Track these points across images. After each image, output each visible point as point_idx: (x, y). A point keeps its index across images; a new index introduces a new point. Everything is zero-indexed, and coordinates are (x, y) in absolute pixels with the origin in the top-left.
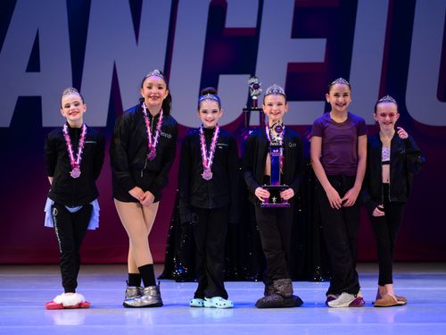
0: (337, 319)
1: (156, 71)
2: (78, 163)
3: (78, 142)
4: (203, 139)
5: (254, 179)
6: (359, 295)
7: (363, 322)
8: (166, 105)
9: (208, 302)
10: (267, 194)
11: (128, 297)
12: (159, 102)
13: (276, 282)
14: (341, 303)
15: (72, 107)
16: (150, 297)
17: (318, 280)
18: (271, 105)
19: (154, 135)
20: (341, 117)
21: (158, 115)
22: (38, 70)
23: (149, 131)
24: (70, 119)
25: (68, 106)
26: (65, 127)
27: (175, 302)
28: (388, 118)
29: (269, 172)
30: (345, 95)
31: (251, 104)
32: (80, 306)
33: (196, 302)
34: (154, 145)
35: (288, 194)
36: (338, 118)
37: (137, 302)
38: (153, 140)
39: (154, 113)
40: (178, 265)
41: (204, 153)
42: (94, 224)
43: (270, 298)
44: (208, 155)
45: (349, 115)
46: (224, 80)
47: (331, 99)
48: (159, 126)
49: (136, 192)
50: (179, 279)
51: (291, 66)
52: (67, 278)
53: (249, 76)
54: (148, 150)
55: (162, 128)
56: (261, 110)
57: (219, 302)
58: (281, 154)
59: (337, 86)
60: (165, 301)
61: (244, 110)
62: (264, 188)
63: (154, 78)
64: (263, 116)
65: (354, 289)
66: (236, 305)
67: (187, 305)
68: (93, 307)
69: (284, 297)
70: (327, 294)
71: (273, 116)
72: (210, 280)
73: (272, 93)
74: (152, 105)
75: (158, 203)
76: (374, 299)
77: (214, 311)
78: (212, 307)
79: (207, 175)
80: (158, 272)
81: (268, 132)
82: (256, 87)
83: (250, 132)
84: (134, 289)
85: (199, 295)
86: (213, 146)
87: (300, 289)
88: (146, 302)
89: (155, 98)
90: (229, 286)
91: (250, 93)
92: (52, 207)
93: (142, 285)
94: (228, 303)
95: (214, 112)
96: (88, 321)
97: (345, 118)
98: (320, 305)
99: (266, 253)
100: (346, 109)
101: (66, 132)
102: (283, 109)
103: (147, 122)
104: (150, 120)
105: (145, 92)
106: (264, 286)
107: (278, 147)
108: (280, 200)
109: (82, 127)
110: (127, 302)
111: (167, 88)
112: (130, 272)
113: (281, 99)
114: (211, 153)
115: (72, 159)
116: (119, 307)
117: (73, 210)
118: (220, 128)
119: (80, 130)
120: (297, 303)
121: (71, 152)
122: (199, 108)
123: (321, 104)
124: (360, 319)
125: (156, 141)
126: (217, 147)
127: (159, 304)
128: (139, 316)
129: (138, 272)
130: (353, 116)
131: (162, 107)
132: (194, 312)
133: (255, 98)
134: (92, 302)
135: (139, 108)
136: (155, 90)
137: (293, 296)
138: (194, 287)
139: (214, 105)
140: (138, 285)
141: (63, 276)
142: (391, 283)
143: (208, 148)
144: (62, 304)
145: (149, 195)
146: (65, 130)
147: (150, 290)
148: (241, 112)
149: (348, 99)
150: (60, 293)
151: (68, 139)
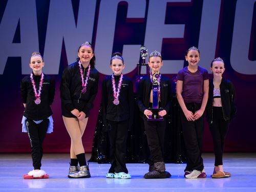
0: (191, 185)
1: (87, 43)
2: (39, 95)
3: (39, 83)
4: (114, 82)
5: (144, 105)
6: (203, 171)
7: (205, 187)
8: (92, 62)
9: (116, 175)
10: (151, 113)
11: (70, 172)
12: (88, 60)
13: (155, 164)
14: (193, 176)
15: (36, 63)
16: (83, 172)
17: (180, 163)
18: (153, 62)
19: (85, 79)
20: (194, 69)
21: (88, 68)
22: (19, 41)
23: (82, 76)
24: (35, 70)
25: (34, 63)
26: (32, 75)
27: (97, 175)
28: (219, 69)
29: (152, 101)
30: (196, 56)
31: (142, 61)
32: (43, 177)
33: (109, 175)
34: (85, 85)
35: (163, 113)
36: (192, 70)
37: (76, 175)
38: (85, 82)
39: (85, 67)
40: (99, 154)
41: (115, 89)
42: (50, 130)
43: (152, 173)
44: (117, 91)
45: (199, 68)
46: (126, 48)
47: (188, 59)
48: (88, 74)
49: (75, 112)
50: (100, 162)
51: (164, 40)
52: (35, 162)
53: (140, 46)
54: (82, 88)
55: (90, 75)
56: (147, 65)
57: (123, 175)
58: (159, 90)
59: (192, 51)
60: (92, 174)
61: (138, 65)
62: (149, 110)
63: (86, 47)
64: (148, 68)
65: (201, 168)
66: (133, 177)
67: (105, 177)
68: (50, 178)
69: (160, 172)
70: (185, 171)
71: (154, 69)
72: (118, 163)
73: (154, 56)
74: (84, 62)
75: (87, 118)
76: (212, 174)
77: (120, 180)
78: (119, 178)
79: (116, 102)
80: (88, 158)
81: (151, 77)
82: (145, 52)
83: (141, 78)
84: (74, 167)
85: (111, 171)
86: (120, 85)
87: (170, 168)
88: (81, 175)
89: (86, 58)
90: (129, 166)
91: (141, 55)
92: (26, 121)
93: (79, 165)
94: (128, 175)
95: (120, 65)
96: (47, 186)
97: (196, 70)
98: (181, 177)
99: (150, 147)
100: (197, 64)
101: (32, 78)
102: (160, 64)
103: (81, 71)
104: (83, 71)
105: (80, 55)
106: (149, 166)
107: (157, 86)
108: (158, 116)
109: (41, 75)
110: (71, 175)
111: (93, 53)
112: (71, 158)
113: (159, 59)
114: (119, 89)
115: (36, 93)
116: (65, 177)
117: (37, 122)
118: (123, 76)
119: (40, 77)
120: (168, 176)
121: (35, 89)
122: (111, 63)
123: (182, 62)
124: (203, 185)
125: (86, 83)
126: (122, 86)
127: (88, 176)
128: (77, 184)
129: (76, 158)
130: (201, 68)
131: (90, 63)
132: (109, 181)
133: (144, 58)
134: (50, 175)
135: (77, 64)
136: (86, 53)
137: (165, 172)
138: (109, 166)
139: (120, 62)
140: (76, 165)
141: (33, 160)
142: (222, 164)
143: (117, 87)
144: (33, 176)
145: (82, 114)
146: (31, 77)
147: (83, 168)
148: (136, 66)
149: (198, 59)
150: (31, 170)
151: (33, 82)
